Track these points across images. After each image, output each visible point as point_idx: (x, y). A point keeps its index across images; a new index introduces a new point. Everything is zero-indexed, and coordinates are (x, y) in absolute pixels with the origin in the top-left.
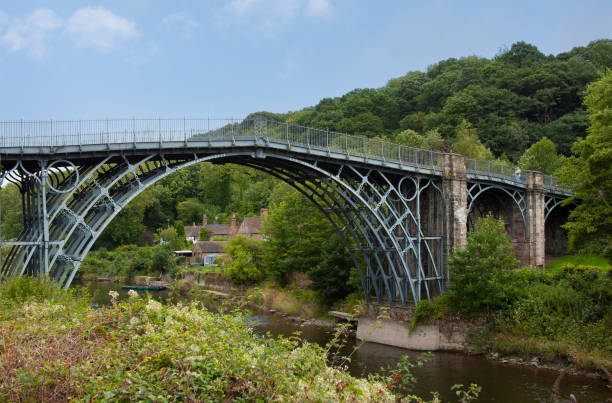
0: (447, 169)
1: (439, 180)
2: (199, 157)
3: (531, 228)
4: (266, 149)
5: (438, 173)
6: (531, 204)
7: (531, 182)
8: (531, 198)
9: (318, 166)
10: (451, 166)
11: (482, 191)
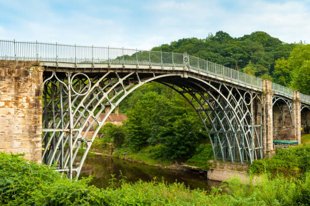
0: (264, 88)
1: (260, 93)
2: (156, 76)
3: (295, 120)
4: (188, 72)
5: (261, 90)
6: (295, 108)
7: (295, 96)
8: (295, 105)
9: (211, 84)
10: (266, 86)
11: (276, 100)
